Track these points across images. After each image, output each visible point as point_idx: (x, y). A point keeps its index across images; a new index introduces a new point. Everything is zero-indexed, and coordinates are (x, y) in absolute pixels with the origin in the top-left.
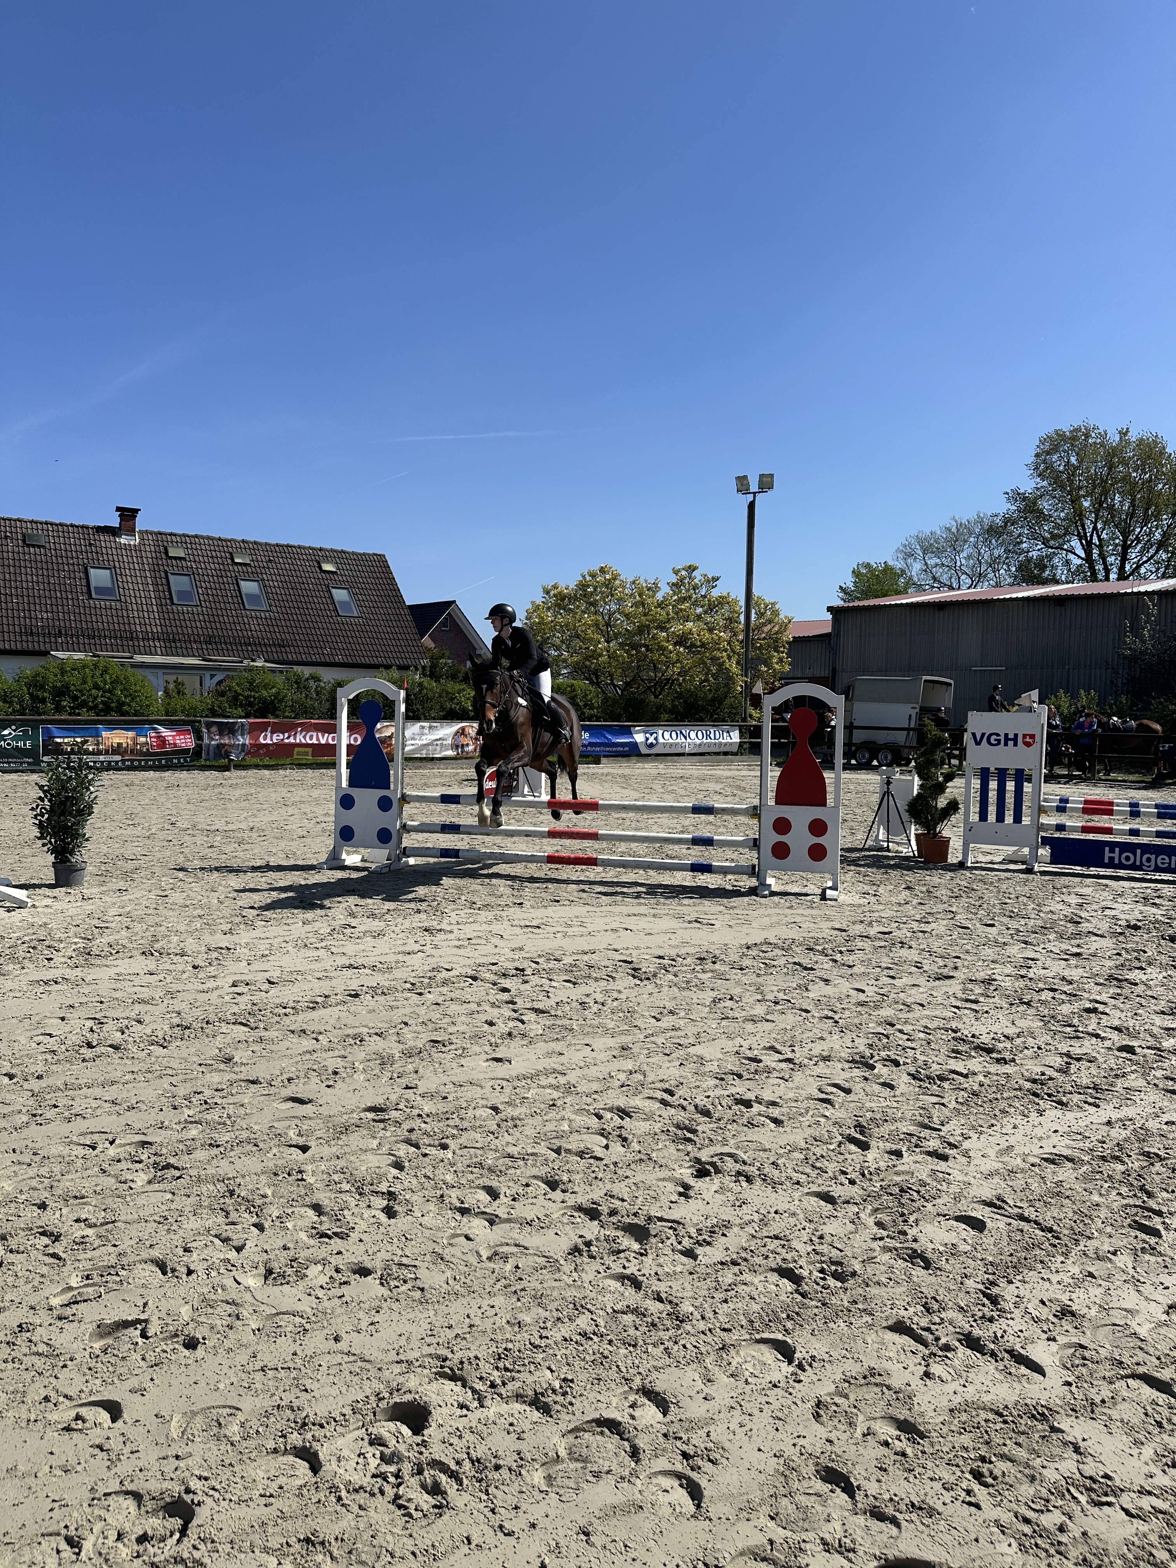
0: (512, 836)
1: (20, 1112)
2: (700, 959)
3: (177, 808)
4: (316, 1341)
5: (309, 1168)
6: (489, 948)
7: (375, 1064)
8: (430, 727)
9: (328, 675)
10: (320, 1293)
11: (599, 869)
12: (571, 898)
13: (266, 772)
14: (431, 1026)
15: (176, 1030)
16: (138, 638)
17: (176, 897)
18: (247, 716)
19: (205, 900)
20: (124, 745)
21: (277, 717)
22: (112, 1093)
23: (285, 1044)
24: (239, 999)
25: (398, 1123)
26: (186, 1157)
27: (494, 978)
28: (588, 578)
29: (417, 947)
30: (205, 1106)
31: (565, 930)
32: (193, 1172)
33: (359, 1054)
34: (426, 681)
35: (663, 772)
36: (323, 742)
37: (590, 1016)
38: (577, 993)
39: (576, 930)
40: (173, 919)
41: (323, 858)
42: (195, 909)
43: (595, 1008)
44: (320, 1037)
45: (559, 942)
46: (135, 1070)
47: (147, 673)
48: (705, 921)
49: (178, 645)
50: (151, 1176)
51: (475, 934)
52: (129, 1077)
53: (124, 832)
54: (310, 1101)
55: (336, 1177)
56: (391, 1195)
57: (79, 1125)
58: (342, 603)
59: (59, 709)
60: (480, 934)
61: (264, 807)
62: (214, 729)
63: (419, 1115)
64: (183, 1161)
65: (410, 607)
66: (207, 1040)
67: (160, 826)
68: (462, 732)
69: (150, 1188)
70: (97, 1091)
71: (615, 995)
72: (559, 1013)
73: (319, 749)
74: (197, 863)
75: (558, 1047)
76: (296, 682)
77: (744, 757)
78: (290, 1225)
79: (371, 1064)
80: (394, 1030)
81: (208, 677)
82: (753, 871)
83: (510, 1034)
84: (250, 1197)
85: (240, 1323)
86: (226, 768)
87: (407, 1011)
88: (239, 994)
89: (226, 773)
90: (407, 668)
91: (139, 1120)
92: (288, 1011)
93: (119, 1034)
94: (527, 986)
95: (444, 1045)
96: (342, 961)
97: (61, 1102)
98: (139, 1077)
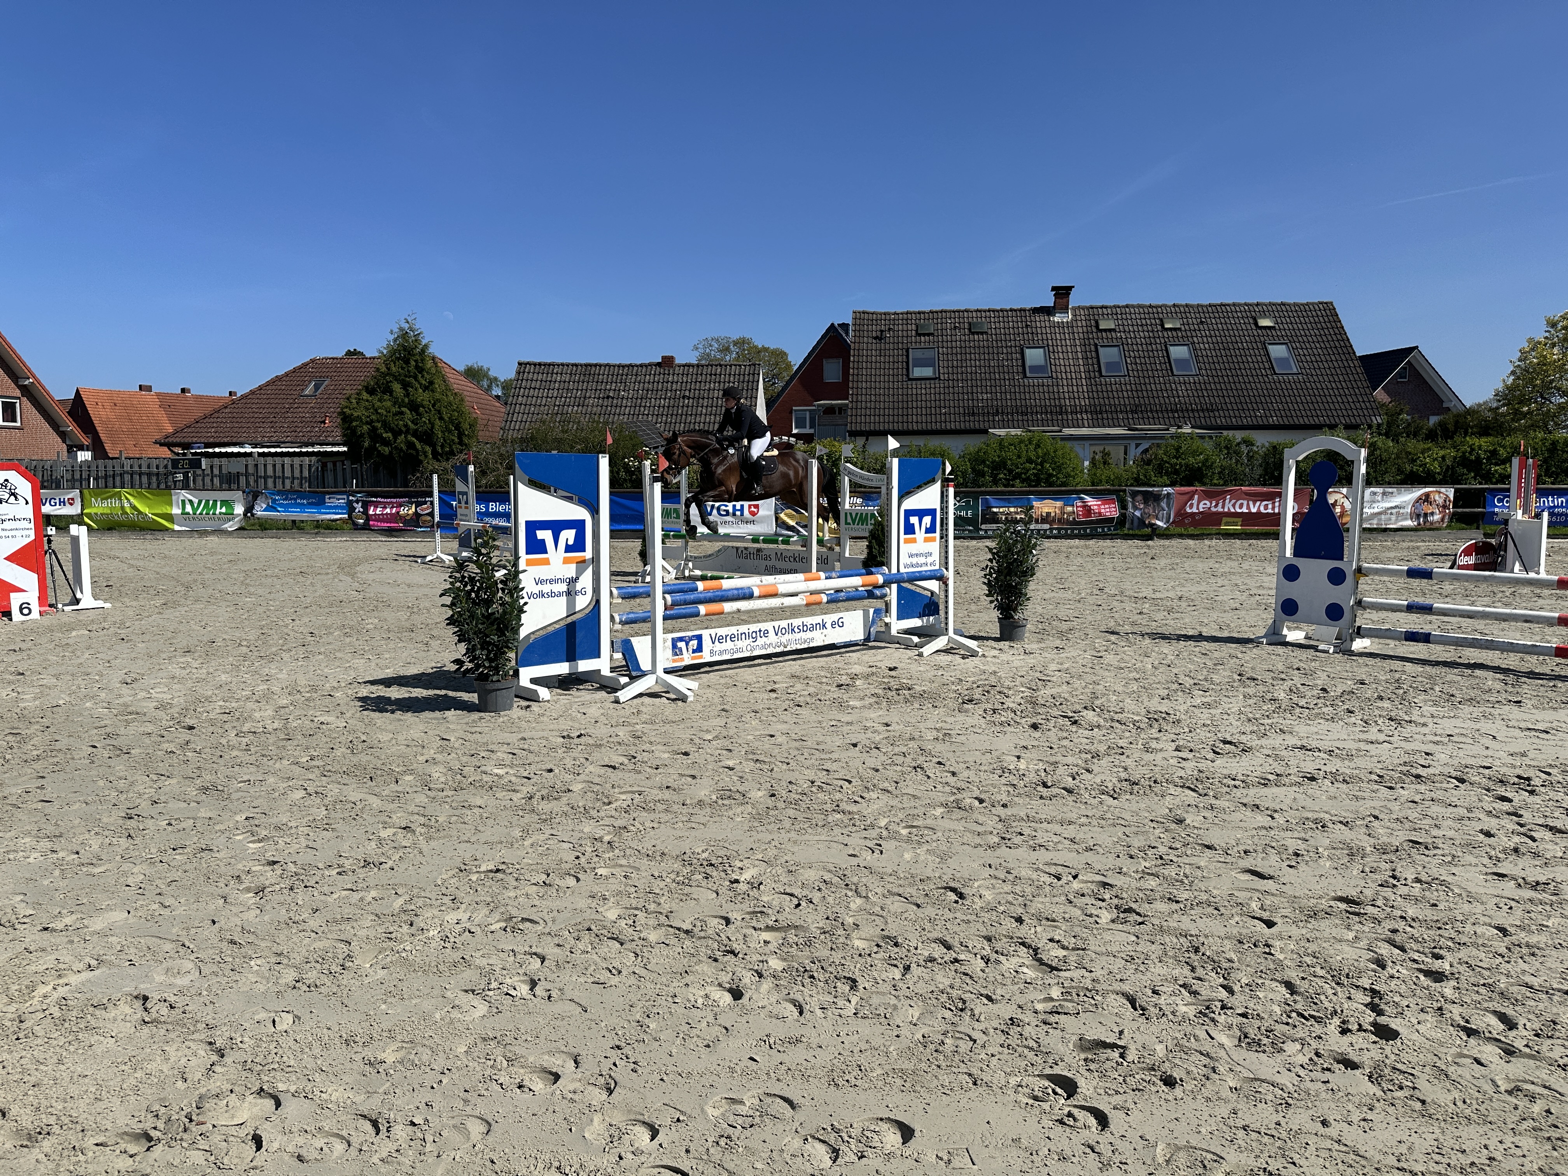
1: (991, 833)
3: (1104, 574)
4: (1299, 1118)
5: (1277, 944)
6: (1478, 749)
7: (1342, 854)
8: (1384, 494)
9: (1263, 440)
10: (1302, 1073)
13: (1191, 542)
14: (1408, 825)
15: (1124, 784)
16: (1067, 413)
17: (1111, 659)
18: (1172, 484)
19: (1139, 665)
20: (1053, 514)
21: (1204, 484)
22: (1070, 831)
23: (1238, 816)
24: (1184, 764)
25: (1377, 921)
26: (1147, 906)
27: (1488, 783)
29: (1382, 737)
30: (1160, 861)
32: (1156, 921)
33: (1322, 840)
34: (1380, 441)
36: (1254, 510)
40: (1110, 680)
41: (1262, 632)
42: (1130, 672)
44: (1276, 815)
46: (1089, 815)
47: (1075, 444)
49: (1105, 416)
50: (1115, 916)
51: (1457, 731)
52: (1084, 820)
53: (1056, 595)
54: (1272, 878)
55: (1308, 960)
56: (1374, 992)
57: (1043, 856)
58: (1280, 360)
60: (1464, 732)
62: (1139, 498)
63: (1402, 917)
64: (1144, 908)
65: (1362, 358)
66: (1156, 799)
67: (1089, 591)
68: (1426, 498)
69: (1112, 926)
70: (1057, 828)
73: (1248, 518)
74: (1128, 628)
76: (1226, 447)
78: (1261, 995)
79: (1338, 852)
80: (1362, 822)
81: (1133, 446)
83: (1516, 850)
84: (1216, 958)
85: (1217, 1076)
86: (1150, 538)
87: (1377, 804)
88: (1184, 759)
89: (1150, 543)
90: (1356, 427)
91: (1098, 861)
92: (1237, 783)
93: (1070, 779)
94: (1537, 799)
95: (1426, 848)
96: (1292, 741)
97: (1026, 831)
98: (1094, 822)
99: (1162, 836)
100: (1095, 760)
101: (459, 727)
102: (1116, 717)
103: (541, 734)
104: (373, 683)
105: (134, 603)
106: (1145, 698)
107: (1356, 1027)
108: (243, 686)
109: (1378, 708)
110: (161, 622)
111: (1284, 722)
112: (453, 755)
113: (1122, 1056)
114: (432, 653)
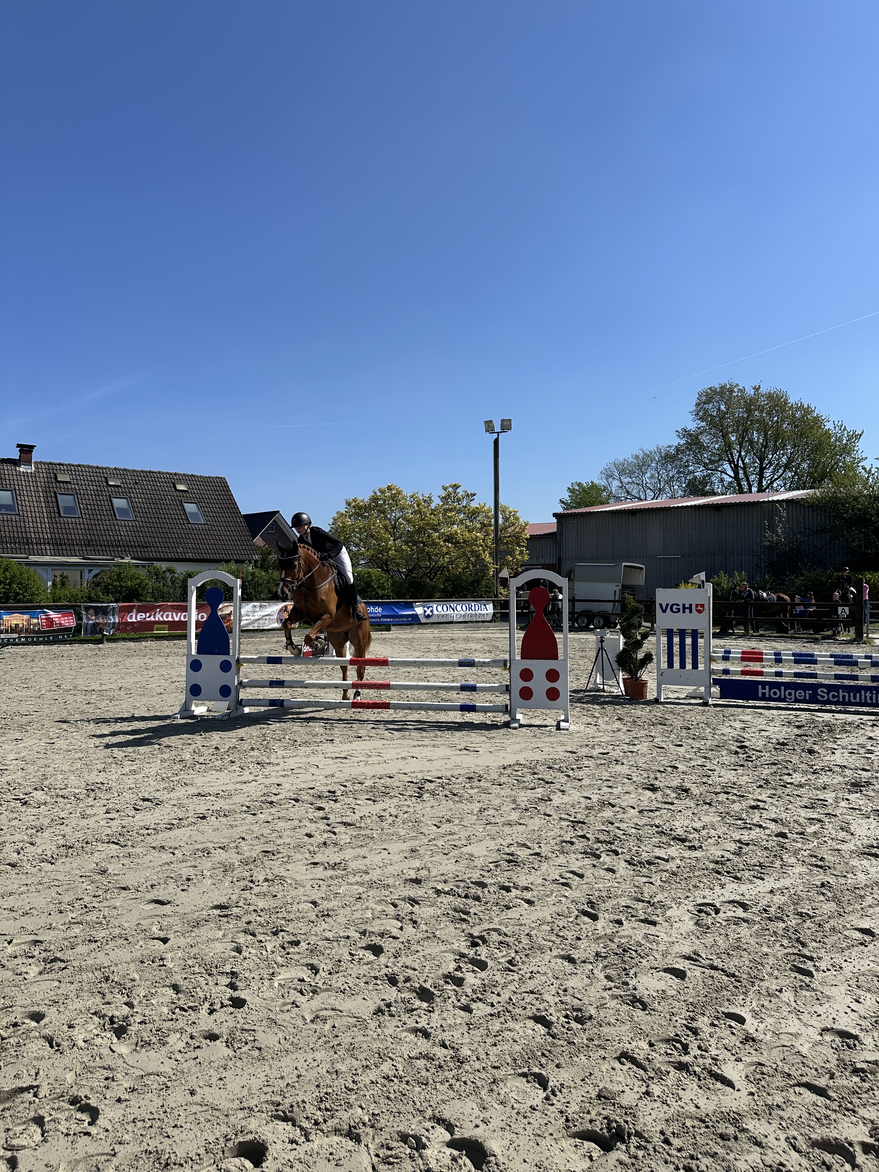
0: (324, 688)
2: (469, 778)
3: (62, 673)
4: (176, 1096)
5: (169, 956)
6: (308, 777)
7: (219, 872)
8: (261, 606)
9: (181, 569)
10: (179, 1057)
11: (391, 711)
12: (371, 735)
13: (132, 644)
14: (263, 840)
15: (61, 849)
16: (32, 543)
17: (61, 744)
18: (116, 601)
19: (84, 746)
20: (21, 626)
21: (141, 601)
22: (10, 902)
23: (149, 858)
24: (112, 823)
25: (238, 917)
26: (70, 951)
27: (310, 799)
28: (379, 494)
29: (251, 778)
30: (85, 910)
31: (366, 759)
32: (76, 964)
33: (206, 864)
34: (257, 571)
35: (437, 636)
36: (177, 619)
37: (386, 826)
38: (376, 808)
39: (375, 759)
40: (60, 762)
41: (177, 709)
42: (76, 752)
43: (390, 820)
44: (176, 852)
45: (362, 769)
46: (29, 883)
47: (40, 570)
48: (472, 749)
49: (64, 547)
50: (42, 968)
51: (297, 765)
52: (24, 888)
53: (20, 693)
54: (169, 902)
55: (190, 962)
56: (233, 974)
58: (192, 514)
60: (300, 765)
61: (130, 671)
62: (91, 611)
63: (255, 911)
64: (68, 955)
65: (245, 516)
66: (86, 857)
67: (48, 688)
69: (39, 978)
71: (405, 809)
72: (363, 825)
73: (173, 625)
74: (77, 717)
75: (362, 852)
76: (156, 574)
77: (497, 624)
78: (154, 1002)
79: (216, 871)
80: (234, 845)
81: (87, 571)
82: (506, 710)
83: (325, 844)
84: (122, 982)
85: (115, 1084)
86: (100, 642)
87: (244, 828)
88: (111, 819)
89: (101, 646)
90: (242, 562)
91: (29, 923)
92: (150, 831)
93: (16, 854)
94: (338, 805)
95: (273, 854)
96: (192, 790)
98: (32, 889)
99: (88, 888)
100: (39, 834)
102: (61, 793)
106: (86, 774)
107: (220, 1005)
109: (251, 757)
111: (187, 777)
113: (35, 1095)
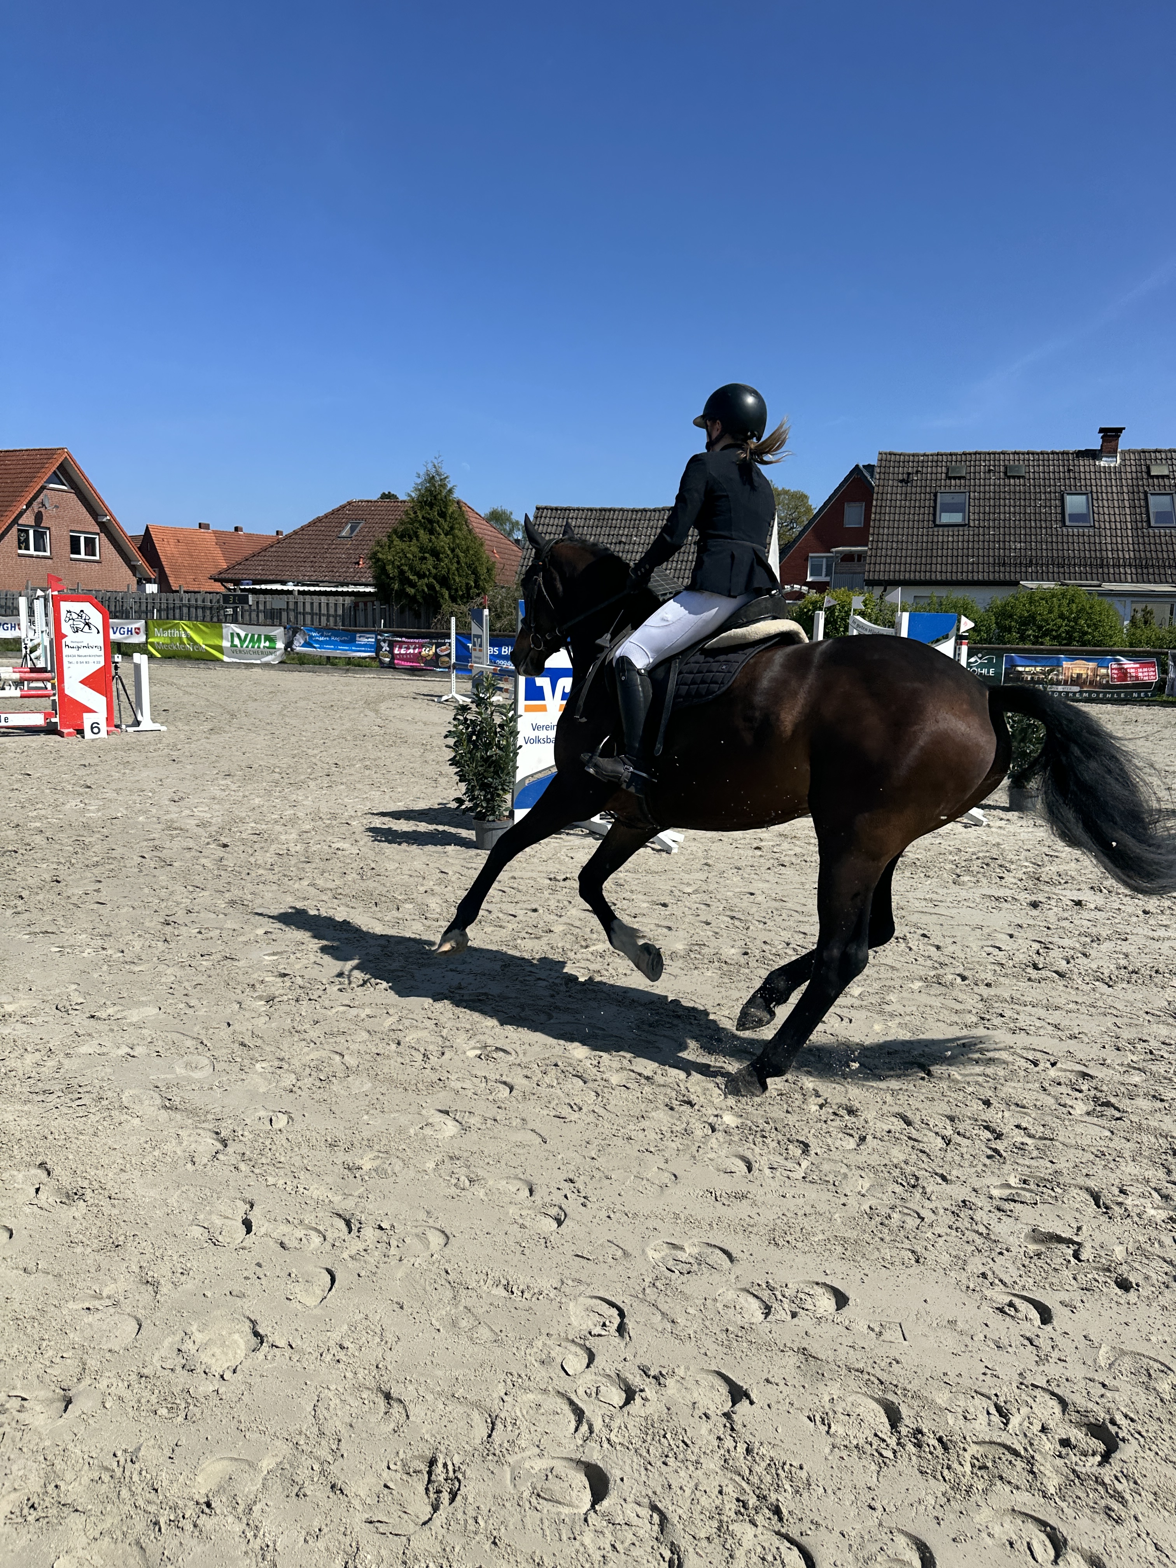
1: (970, 1012)
15: (1123, 971)
16: (1108, 566)
20: (1084, 676)
22: (1056, 1017)
26: (1128, 1101)
32: (1135, 1119)
46: (1079, 1001)
47: (1117, 603)
50: (1091, 1108)
52: (1072, 1006)
57: (1022, 1040)
59: (1023, 638)
64: (1124, 1103)
66: (1155, 990)
69: (1088, 1119)
70: (1042, 1012)
91: (1081, 1051)
93: (1064, 962)
97: (1008, 1013)
98: (1083, 1009)
100: (1095, 945)
101: (457, 862)
103: (530, 874)
104: (383, 814)
105: (186, 728)
108: (273, 810)
110: (208, 746)
112: (449, 888)
114: (439, 789)
